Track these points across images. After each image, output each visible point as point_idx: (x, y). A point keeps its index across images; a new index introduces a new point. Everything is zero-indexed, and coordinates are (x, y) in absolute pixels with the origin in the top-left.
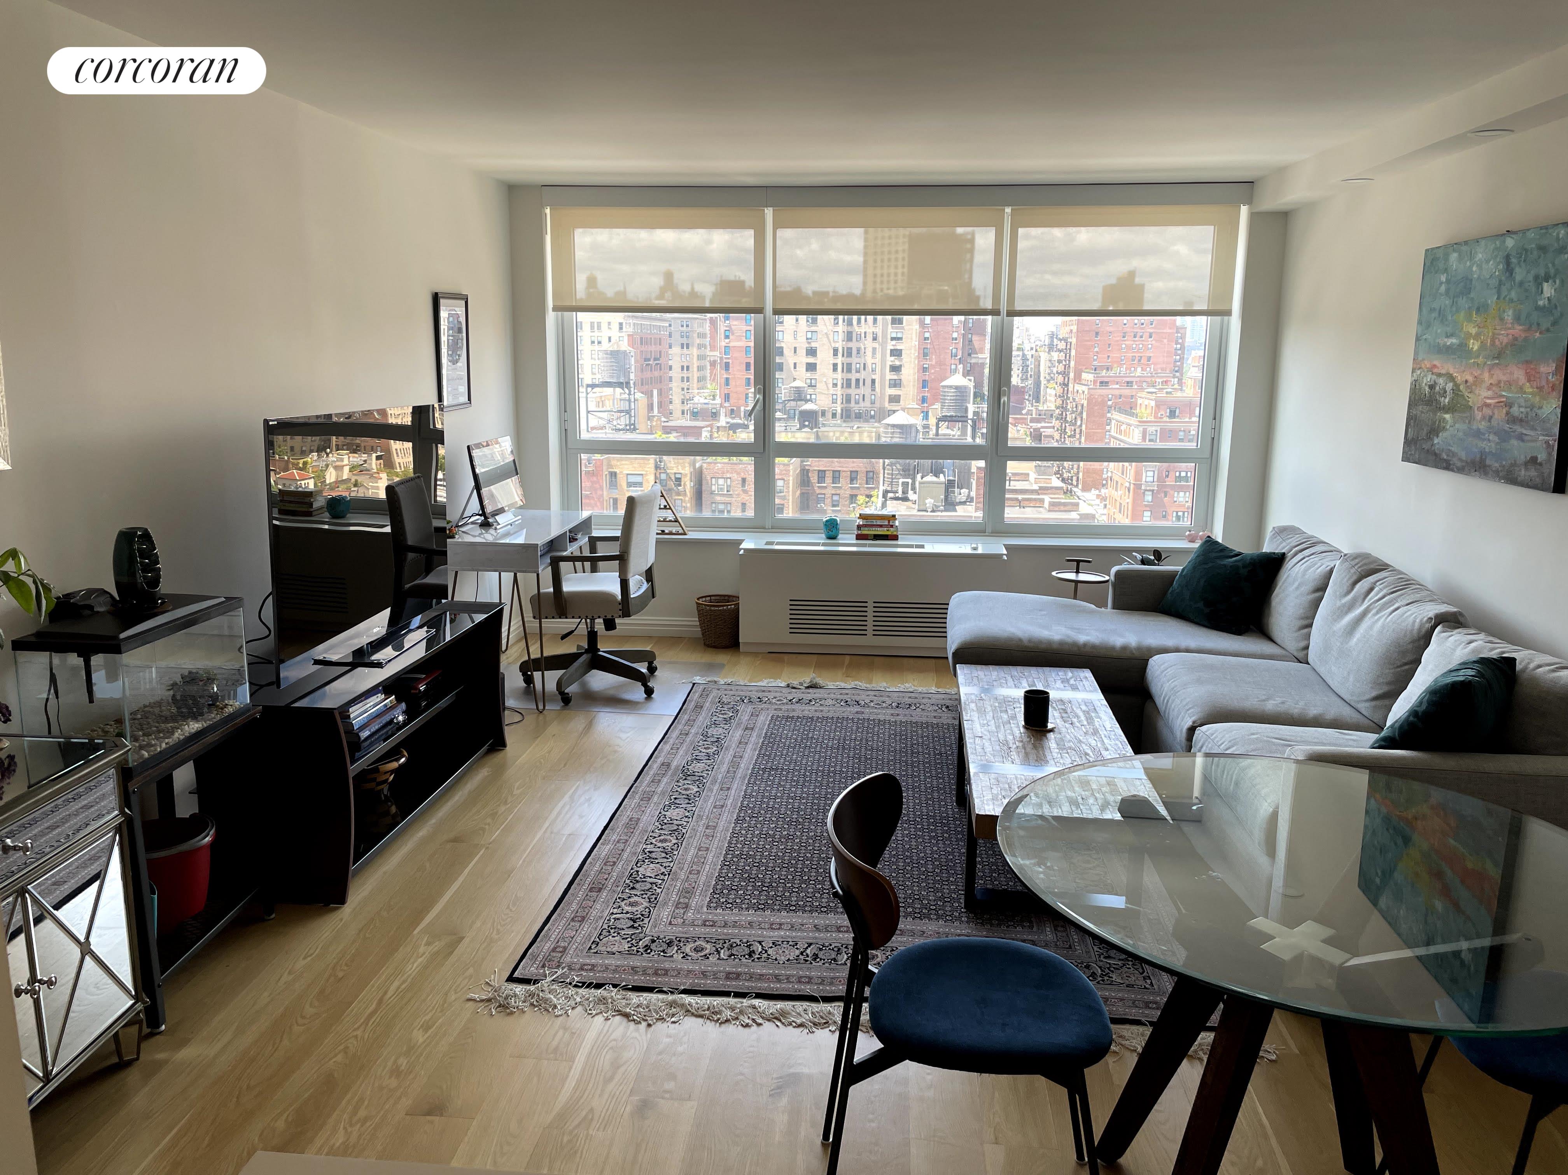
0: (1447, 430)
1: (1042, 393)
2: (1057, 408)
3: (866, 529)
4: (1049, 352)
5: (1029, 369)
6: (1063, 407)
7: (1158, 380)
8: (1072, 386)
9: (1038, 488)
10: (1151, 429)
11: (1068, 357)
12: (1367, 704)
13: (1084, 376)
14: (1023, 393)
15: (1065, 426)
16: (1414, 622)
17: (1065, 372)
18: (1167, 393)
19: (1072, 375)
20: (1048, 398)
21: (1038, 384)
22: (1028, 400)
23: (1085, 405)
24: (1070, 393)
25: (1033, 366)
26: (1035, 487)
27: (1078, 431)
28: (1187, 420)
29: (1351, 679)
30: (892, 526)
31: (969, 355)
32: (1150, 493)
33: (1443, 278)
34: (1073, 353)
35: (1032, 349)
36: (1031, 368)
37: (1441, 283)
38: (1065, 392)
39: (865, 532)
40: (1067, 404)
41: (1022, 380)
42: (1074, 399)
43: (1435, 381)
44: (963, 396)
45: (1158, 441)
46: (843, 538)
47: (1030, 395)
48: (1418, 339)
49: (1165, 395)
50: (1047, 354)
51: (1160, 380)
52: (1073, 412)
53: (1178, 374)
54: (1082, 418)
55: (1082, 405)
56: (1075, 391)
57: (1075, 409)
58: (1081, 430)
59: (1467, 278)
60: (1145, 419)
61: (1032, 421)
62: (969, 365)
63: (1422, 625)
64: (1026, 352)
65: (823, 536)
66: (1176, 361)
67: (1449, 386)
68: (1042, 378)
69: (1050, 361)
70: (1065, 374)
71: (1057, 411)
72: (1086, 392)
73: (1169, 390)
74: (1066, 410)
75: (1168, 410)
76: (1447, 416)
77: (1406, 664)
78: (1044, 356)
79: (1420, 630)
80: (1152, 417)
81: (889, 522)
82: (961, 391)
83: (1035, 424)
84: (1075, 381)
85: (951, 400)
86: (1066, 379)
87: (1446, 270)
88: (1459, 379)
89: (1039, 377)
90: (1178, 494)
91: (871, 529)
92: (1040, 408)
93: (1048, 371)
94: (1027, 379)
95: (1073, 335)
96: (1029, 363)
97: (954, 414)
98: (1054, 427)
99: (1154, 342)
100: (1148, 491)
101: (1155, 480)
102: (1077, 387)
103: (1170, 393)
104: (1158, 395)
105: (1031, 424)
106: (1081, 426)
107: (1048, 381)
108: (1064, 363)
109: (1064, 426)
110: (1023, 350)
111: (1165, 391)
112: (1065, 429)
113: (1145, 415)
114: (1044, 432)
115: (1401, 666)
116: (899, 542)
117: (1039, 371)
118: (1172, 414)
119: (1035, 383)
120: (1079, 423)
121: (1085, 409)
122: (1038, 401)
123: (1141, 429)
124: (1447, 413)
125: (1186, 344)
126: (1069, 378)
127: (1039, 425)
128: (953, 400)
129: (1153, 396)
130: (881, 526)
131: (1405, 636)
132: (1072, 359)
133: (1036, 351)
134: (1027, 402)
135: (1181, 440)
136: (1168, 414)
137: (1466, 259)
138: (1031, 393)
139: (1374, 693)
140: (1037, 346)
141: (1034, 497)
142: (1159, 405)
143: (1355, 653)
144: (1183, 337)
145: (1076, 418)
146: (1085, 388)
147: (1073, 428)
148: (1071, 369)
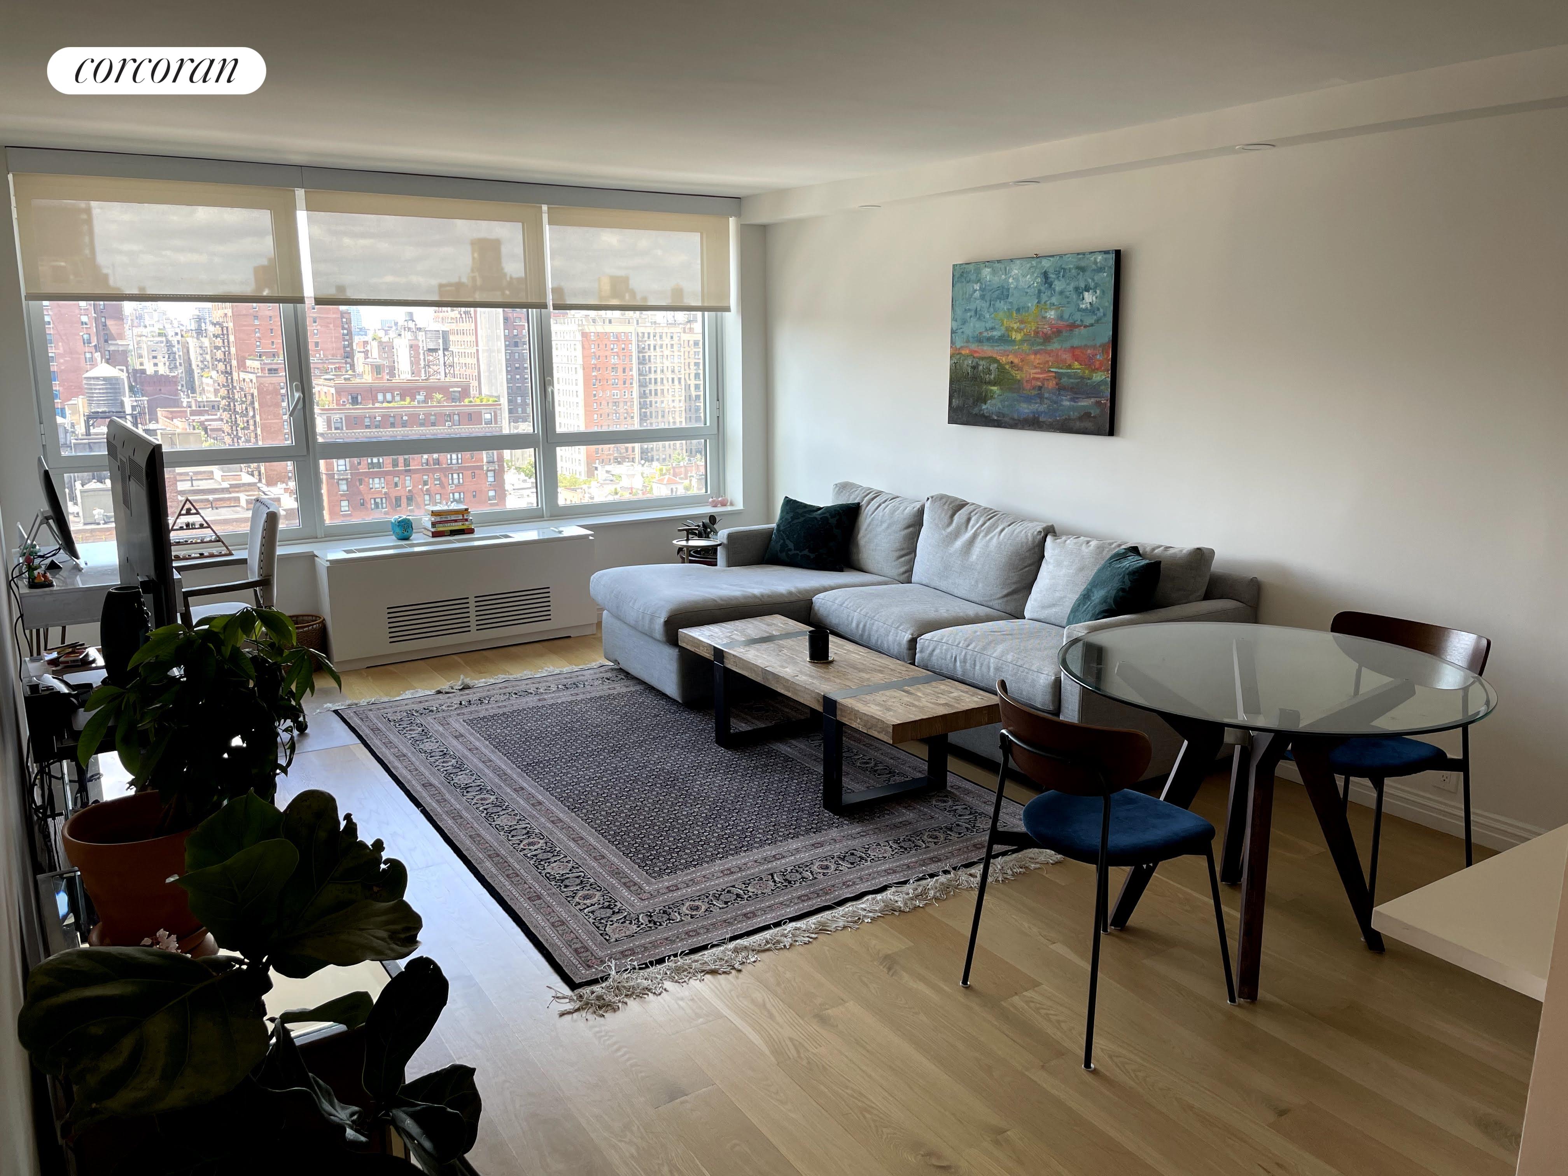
0: (995, 398)
1: (197, 383)
2: (223, 398)
3: (441, 525)
4: (198, 339)
5: (177, 357)
6: (230, 397)
7: (330, 366)
8: (237, 374)
9: (229, 486)
10: (336, 417)
11: (226, 344)
12: (1000, 601)
13: (249, 363)
14: (176, 383)
15: (236, 418)
16: (1027, 536)
17: (225, 360)
18: (345, 379)
19: (234, 363)
20: (206, 388)
21: (190, 372)
22: (181, 390)
23: (256, 394)
24: (235, 382)
25: (181, 353)
26: (225, 485)
27: (251, 422)
28: (371, 406)
29: (980, 585)
30: (466, 520)
31: (106, 341)
32: (344, 482)
33: (977, 287)
34: (232, 338)
35: (176, 334)
36: (180, 356)
37: (975, 291)
38: (230, 381)
39: (441, 528)
40: (233, 393)
41: (171, 370)
42: (242, 389)
43: (977, 363)
44: (115, 389)
45: (344, 429)
46: (416, 538)
47: (182, 386)
48: (953, 332)
49: (343, 382)
50: (195, 340)
51: (333, 367)
52: (243, 402)
53: (349, 360)
54: (254, 408)
55: (252, 395)
56: (241, 379)
57: (244, 399)
58: (255, 422)
59: (1003, 287)
60: (327, 407)
61: (193, 413)
62: (107, 353)
63: (1034, 538)
64: (170, 339)
65: (394, 537)
66: (345, 347)
67: (993, 367)
68: (194, 367)
69: (201, 347)
70: (226, 361)
71: (224, 402)
72: (254, 381)
73: (347, 376)
74: (234, 400)
75: (350, 397)
76: (995, 388)
77: (1026, 567)
78: (192, 343)
79: (1033, 541)
80: (335, 405)
81: (463, 516)
82: (112, 384)
83: (198, 417)
84: (239, 369)
85: (100, 393)
86: (228, 368)
87: (979, 281)
88: (1004, 360)
89: (190, 365)
90: (373, 481)
91: (446, 525)
92: (200, 399)
93: (199, 358)
94: (176, 367)
95: (229, 319)
96: (175, 349)
97: (107, 410)
98: (222, 420)
99: (319, 327)
100: (343, 479)
101: (348, 468)
102: (243, 375)
103: (349, 379)
104: (336, 382)
105: (192, 418)
106: (254, 416)
107: (202, 369)
108: (223, 349)
109: (233, 417)
110: (165, 336)
111: (343, 377)
112: (236, 421)
113: (327, 403)
114: (210, 425)
115: (1022, 569)
116: (475, 536)
117: (189, 358)
118: (355, 401)
119: (186, 372)
120: (251, 414)
121: (256, 399)
122: (193, 391)
123: (325, 417)
124: (994, 385)
125: (353, 329)
126: (231, 366)
127: (203, 418)
128: (103, 393)
129: (332, 383)
130: (456, 521)
131: (1022, 547)
132: (231, 345)
133: (182, 336)
134: (182, 394)
135: (368, 427)
136: (350, 401)
137: (1001, 273)
138: (184, 383)
139: (1005, 592)
140: (182, 331)
141: (227, 496)
142: (339, 391)
143: (979, 567)
144: (349, 322)
145: (246, 409)
146: (253, 377)
147: (245, 419)
148: (233, 357)
